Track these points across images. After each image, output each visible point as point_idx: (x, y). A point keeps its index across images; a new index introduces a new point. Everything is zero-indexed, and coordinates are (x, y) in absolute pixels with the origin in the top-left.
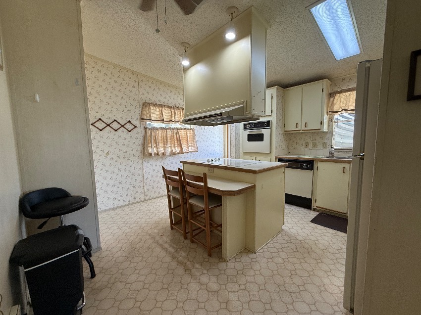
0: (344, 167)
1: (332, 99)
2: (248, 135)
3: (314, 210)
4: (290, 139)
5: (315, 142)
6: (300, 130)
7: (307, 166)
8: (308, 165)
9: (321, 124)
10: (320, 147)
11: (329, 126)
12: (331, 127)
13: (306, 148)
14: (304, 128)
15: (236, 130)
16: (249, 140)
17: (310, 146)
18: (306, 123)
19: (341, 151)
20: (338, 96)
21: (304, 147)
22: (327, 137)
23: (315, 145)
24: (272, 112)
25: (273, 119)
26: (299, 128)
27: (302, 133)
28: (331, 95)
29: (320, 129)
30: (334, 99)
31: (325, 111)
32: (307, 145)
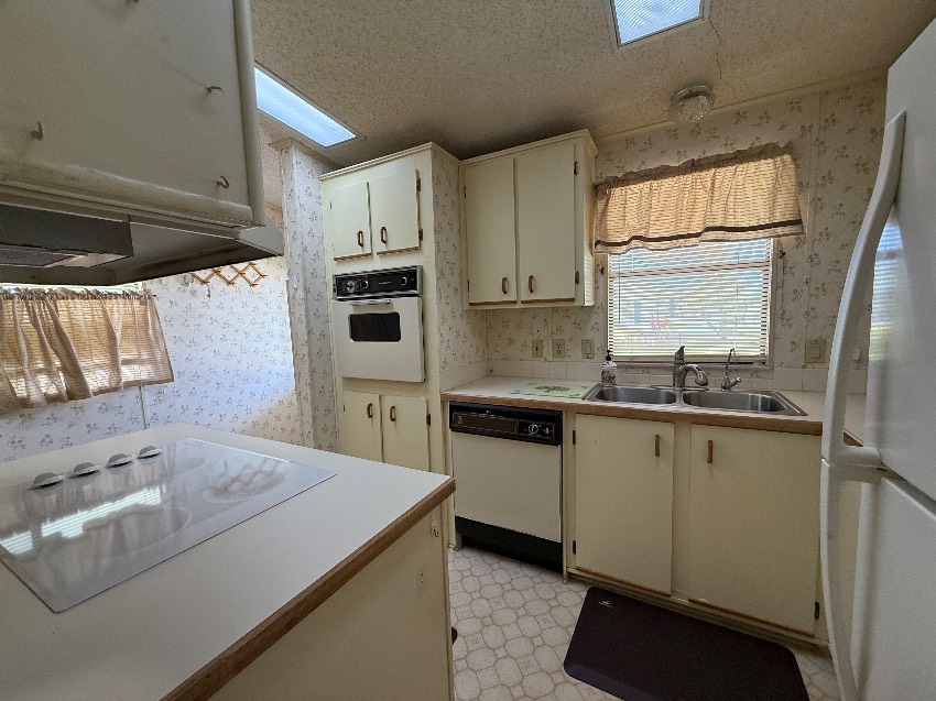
0: (658, 437)
1: (600, 205)
2: (352, 318)
3: (572, 578)
4: (489, 328)
5: (560, 337)
6: (515, 302)
7: (541, 432)
8: (544, 427)
9: (577, 281)
10: (576, 353)
11: (596, 288)
12: (601, 291)
13: (535, 355)
14: (525, 295)
15: (306, 299)
16: (356, 336)
17: (548, 351)
18: (531, 277)
19: (633, 367)
20: (617, 192)
21: (529, 353)
22: (592, 323)
23: (559, 349)
24: (421, 238)
25: (426, 261)
26: (512, 297)
27: (522, 311)
28: (600, 190)
29: (573, 300)
30: (607, 203)
31: (586, 243)
32: (537, 348)
